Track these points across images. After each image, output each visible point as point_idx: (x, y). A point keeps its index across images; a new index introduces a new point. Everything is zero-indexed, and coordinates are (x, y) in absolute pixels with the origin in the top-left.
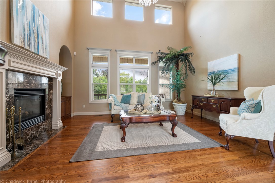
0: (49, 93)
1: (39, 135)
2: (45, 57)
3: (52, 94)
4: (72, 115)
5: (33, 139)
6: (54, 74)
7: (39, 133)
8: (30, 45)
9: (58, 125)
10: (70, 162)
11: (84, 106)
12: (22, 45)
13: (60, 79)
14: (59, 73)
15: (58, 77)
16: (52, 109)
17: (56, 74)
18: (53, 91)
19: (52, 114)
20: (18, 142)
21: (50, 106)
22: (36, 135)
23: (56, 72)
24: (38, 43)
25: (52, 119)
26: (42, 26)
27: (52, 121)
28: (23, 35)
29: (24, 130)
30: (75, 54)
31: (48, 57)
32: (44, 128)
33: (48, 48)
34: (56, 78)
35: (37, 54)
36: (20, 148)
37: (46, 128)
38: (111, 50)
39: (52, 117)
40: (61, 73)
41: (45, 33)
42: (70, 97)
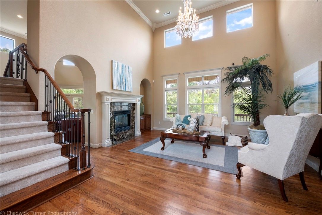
0: (132, 113)
1: (126, 137)
2: (130, 91)
3: (135, 113)
4: (152, 129)
5: (123, 138)
6: (135, 101)
7: (127, 136)
8: (121, 87)
9: (138, 134)
10: (129, 151)
11: (160, 123)
12: (117, 89)
13: (139, 103)
14: (138, 100)
15: (138, 102)
16: (135, 123)
17: (136, 100)
18: (135, 111)
19: (135, 126)
20: (115, 137)
21: (134, 121)
22: (125, 137)
23: (136, 99)
24: (125, 84)
25: (135, 129)
26: (128, 73)
27: (135, 130)
28: (117, 83)
29: (119, 133)
30: (154, 82)
31: (132, 91)
32: (130, 134)
33: (132, 85)
34: (137, 103)
35: (125, 91)
36: (115, 140)
37: (131, 134)
38: (179, 74)
39: (135, 128)
40: (140, 99)
41: (129, 77)
42: (150, 115)
